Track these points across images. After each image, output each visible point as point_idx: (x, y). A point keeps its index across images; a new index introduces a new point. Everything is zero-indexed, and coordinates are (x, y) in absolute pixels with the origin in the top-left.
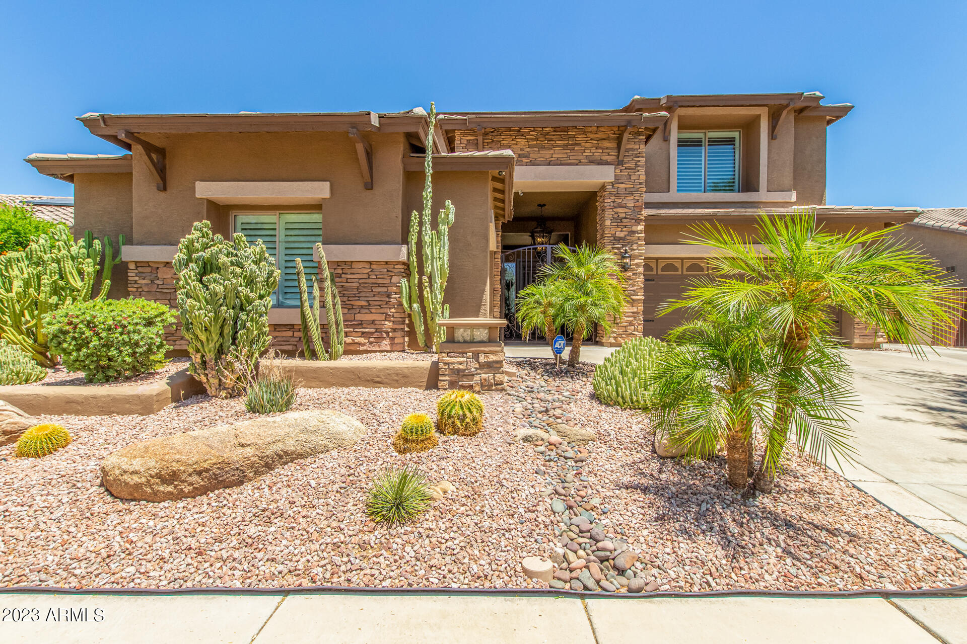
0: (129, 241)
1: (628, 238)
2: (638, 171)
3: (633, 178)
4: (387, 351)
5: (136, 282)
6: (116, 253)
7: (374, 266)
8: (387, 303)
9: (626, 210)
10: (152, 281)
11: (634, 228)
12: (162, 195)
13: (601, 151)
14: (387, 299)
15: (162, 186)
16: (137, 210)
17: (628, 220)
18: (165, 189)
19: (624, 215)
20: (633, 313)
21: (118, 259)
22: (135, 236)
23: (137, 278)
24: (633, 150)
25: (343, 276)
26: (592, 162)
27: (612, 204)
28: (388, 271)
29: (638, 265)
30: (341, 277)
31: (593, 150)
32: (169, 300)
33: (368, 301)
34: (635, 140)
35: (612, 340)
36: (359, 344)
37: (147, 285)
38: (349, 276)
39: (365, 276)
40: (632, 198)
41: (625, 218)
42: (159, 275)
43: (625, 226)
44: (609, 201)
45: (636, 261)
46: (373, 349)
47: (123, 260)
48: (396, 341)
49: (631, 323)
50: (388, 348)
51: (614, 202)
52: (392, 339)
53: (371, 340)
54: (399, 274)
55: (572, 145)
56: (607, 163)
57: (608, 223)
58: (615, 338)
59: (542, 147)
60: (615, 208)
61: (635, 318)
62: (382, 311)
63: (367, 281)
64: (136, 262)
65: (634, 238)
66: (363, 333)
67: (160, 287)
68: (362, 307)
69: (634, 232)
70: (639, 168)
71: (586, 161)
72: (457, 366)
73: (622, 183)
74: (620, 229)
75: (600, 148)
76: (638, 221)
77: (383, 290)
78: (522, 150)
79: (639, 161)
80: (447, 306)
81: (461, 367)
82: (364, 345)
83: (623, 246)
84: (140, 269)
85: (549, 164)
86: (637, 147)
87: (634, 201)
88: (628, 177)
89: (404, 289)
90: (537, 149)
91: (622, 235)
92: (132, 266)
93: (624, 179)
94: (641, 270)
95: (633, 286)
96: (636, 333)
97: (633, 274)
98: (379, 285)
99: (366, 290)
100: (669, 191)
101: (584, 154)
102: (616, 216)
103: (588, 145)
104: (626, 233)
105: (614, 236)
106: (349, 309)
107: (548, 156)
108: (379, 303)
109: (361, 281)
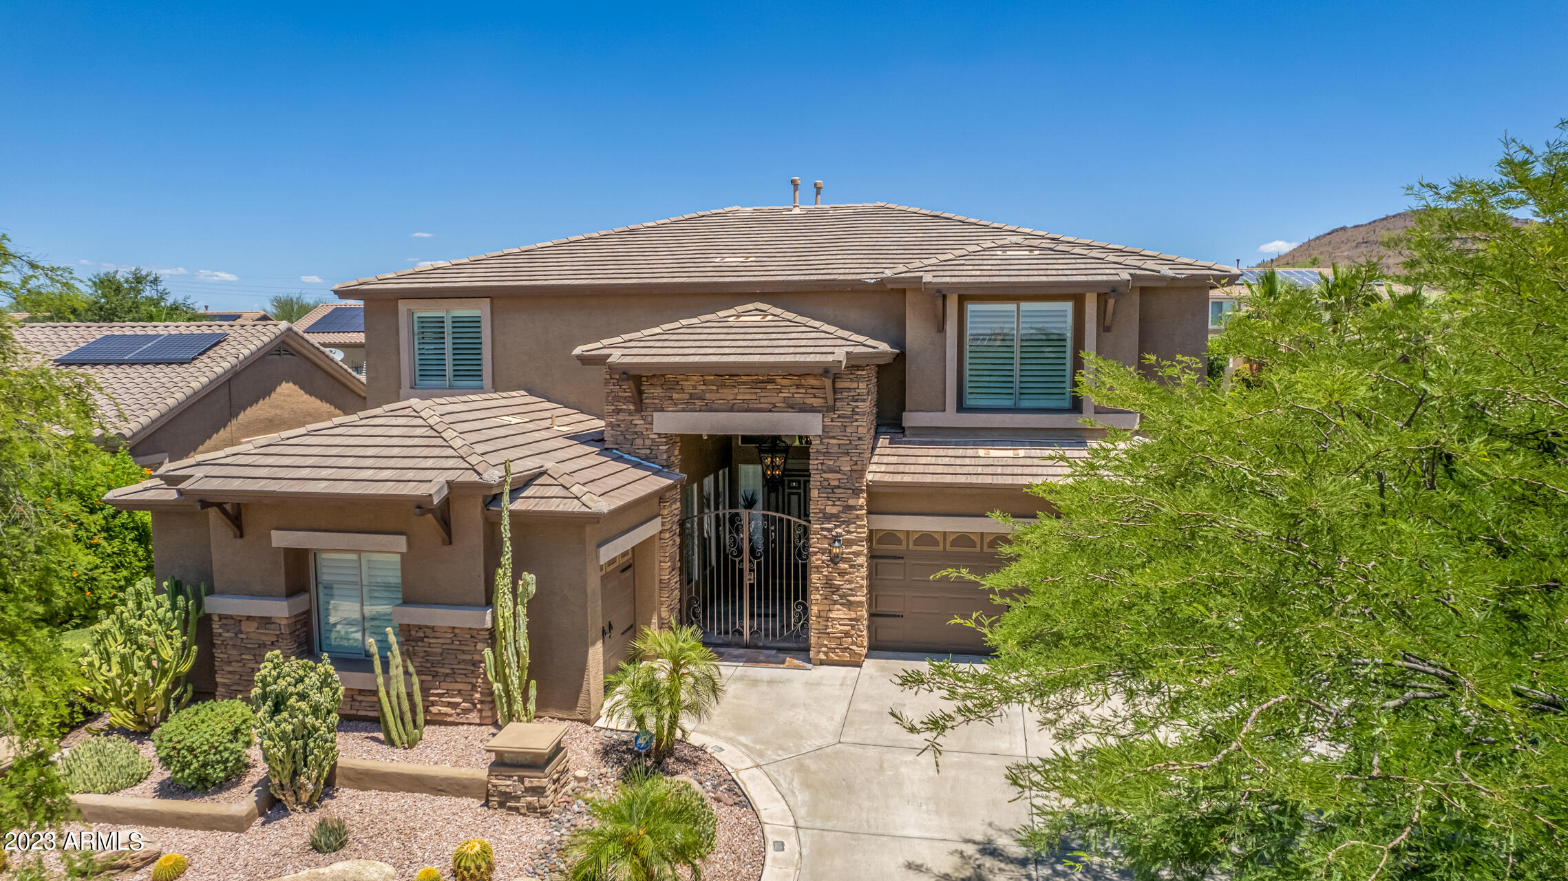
0: (211, 592)
1: (843, 515)
2: (857, 420)
3: (849, 430)
4: (476, 724)
5: (220, 635)
6: (199, 605)
7: (457, 631)
8: (473, 672)
9: (839, 476)
10: (236, 635)
11: (852, 502)
12: (239, 541)
13: (803, 391)
14: (472, 668)
15: (238, 533)
16: (216, 557)
17: (842, 491)
18: (242, 536)
19: (836, 483)
20: (850, 620)
21: (201, 612)
22: (217, 585)
23: (221, 631)
24: (849, 389)
25: (426, 640)
26: (793, 407)
27: (820, 467)
28: (472, 637)
29: (857, 554)
30: (422, 641)
31: (793, 389)
32: (254, 655)
33: (453, 669)
34: (851, 376)
35: (822, 656)
36: (446, 714)
37: (231, 638)
38: (432, 641)
39: (448, 641)
40: (848, 458)
41: (838, 487)
42: (243, 629)
43: (839, 499)
44: (816, 462)
45: (855, 548)
46: (461, 721)
47: (207, 612)
48: (484, 714)
49: (847, 634)
50: (478, 721)
51: (822, 464)
52: (480, 711)
53: (458, 711)
54: (484, 641)
55: (763, 382)
56: (813, 410)
57: (814, 493)
58: (826, 653)
59: (724, 386)
60: (825, 472)
61: (853, 627)
62: (468, 680)
63: (451, 647)
64: (219, 615)
65: (851, 516)
66: (449, 703)
67: (245, 641)
68: (447, 675)
69: (853, 508)
70: (857, 417)
71: (783, 405)
72: (503, 789)
73: (834, 438)
74: (830, 503)
75: (803, 386)
76: (856, 492)
77: (468, 657)
78: (694, 388)
79: (857, 407)
80: (533, 683)
81: (508, 790)
82: (451, 715)
83: (836, 527)
84: (224, 621)
85: (731, 410)
86: (855, 385)
87: (852, 463)
88: (843, 428)
89: (487, 661)
90: (715, 388)
91: (834, 510)
92: (216, 618)
93: (836, 432)
94: (861, 560)
95: (850, 582)
96: (854, 647)
97: (852, 566)
98: (463, 652)
99: (450, 657)
100: (944, 410)
101: (780, 395)
102: (826, 483)
103: (785, 382)
104: (840, 508)
105: (823, 511)
106: (433, 676)
107: (731, 397)
108: (465, 672)
109: (444, 647)
